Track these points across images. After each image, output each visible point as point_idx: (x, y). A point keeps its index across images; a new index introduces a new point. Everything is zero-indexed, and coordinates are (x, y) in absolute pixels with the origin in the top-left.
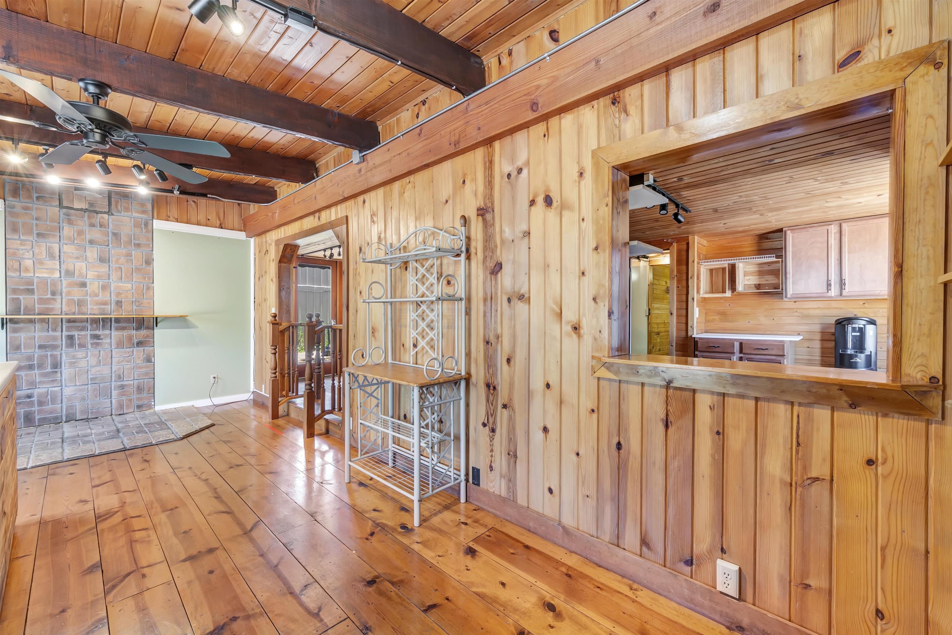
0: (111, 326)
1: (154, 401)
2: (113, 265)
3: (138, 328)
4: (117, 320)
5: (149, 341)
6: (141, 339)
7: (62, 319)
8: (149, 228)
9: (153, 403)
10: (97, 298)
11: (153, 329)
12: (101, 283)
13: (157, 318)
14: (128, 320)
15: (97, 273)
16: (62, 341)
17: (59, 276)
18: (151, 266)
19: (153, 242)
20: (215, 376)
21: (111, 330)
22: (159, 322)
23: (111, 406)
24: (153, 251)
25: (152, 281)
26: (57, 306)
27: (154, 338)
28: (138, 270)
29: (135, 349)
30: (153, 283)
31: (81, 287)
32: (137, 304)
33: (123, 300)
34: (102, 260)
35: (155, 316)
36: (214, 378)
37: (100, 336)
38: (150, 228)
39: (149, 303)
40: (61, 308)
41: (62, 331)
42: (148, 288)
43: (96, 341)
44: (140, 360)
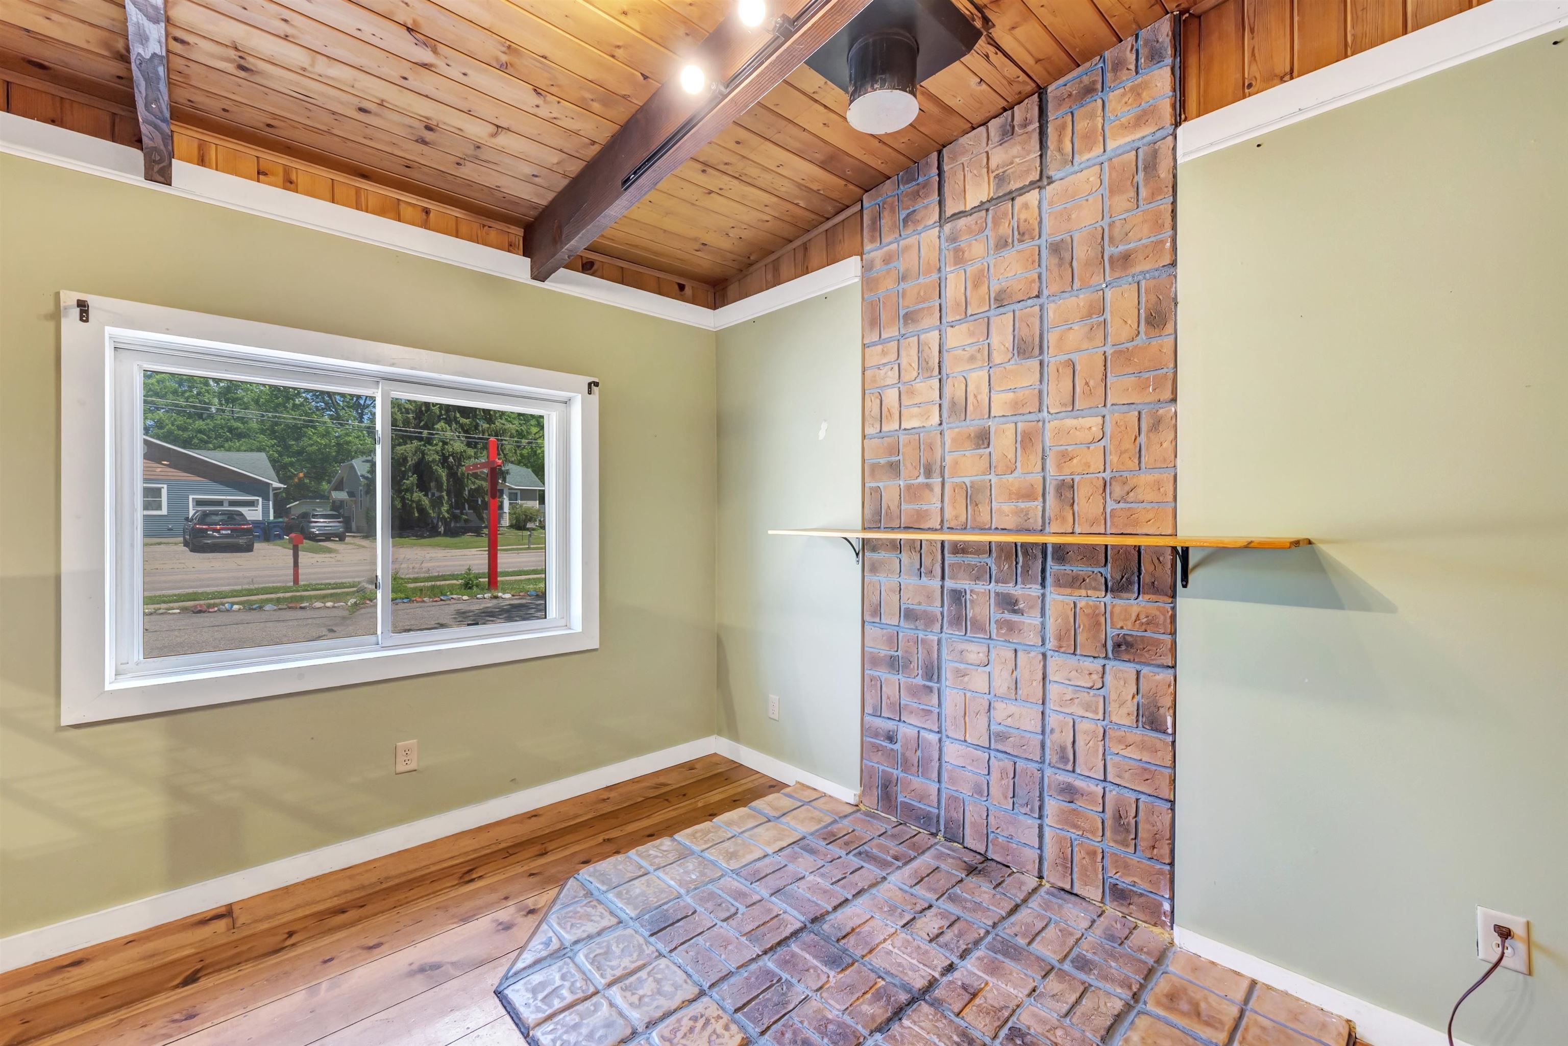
0: (1043, 571)
1: (1172, 899)
2: (1053, 358)
3: (1117, 588)
4: (1061, 553)
5: (1157, 643)
6: (1130, 630)
7: (943, 543)
8: (1163, 175)
9: (1167, 906)
10: (1011, 478)
11: (1174, 596)
12: (1020, 425)
13: (1186, 550)
14: (1088, 553)
15: (1011, 395)
16: (942, 606)
17: (936, 420)
18: (1169, 328)
19: (1174, 228)
20: (1516, 924)
21: (1043, 585)
22: (1196, 566)
23: (1041, 848)
24: (1174, 264)
25: (1168, 395)
26: (933, 504)
27: (1173, 633)
28: (1124, 355)
29: (1110, 664)
30: (1174, 400)
31: (978, 447)
32: (1118, 491)
33: (1077, 478)
34: (1022, 349)
35: (1179, 544)
36: (1505, 933)
37: (1016, 603)
38: (1164, 172)
39: (1158, 485)
40: (942, 509)
41: (943, 578)
42: (1156, 425)
43: (1008, 616)
44: (1124, 711)
